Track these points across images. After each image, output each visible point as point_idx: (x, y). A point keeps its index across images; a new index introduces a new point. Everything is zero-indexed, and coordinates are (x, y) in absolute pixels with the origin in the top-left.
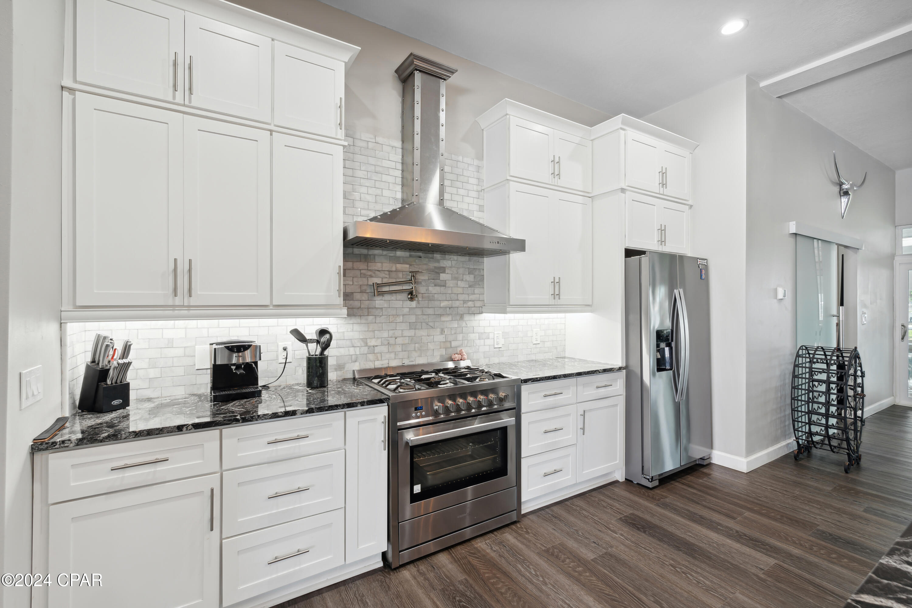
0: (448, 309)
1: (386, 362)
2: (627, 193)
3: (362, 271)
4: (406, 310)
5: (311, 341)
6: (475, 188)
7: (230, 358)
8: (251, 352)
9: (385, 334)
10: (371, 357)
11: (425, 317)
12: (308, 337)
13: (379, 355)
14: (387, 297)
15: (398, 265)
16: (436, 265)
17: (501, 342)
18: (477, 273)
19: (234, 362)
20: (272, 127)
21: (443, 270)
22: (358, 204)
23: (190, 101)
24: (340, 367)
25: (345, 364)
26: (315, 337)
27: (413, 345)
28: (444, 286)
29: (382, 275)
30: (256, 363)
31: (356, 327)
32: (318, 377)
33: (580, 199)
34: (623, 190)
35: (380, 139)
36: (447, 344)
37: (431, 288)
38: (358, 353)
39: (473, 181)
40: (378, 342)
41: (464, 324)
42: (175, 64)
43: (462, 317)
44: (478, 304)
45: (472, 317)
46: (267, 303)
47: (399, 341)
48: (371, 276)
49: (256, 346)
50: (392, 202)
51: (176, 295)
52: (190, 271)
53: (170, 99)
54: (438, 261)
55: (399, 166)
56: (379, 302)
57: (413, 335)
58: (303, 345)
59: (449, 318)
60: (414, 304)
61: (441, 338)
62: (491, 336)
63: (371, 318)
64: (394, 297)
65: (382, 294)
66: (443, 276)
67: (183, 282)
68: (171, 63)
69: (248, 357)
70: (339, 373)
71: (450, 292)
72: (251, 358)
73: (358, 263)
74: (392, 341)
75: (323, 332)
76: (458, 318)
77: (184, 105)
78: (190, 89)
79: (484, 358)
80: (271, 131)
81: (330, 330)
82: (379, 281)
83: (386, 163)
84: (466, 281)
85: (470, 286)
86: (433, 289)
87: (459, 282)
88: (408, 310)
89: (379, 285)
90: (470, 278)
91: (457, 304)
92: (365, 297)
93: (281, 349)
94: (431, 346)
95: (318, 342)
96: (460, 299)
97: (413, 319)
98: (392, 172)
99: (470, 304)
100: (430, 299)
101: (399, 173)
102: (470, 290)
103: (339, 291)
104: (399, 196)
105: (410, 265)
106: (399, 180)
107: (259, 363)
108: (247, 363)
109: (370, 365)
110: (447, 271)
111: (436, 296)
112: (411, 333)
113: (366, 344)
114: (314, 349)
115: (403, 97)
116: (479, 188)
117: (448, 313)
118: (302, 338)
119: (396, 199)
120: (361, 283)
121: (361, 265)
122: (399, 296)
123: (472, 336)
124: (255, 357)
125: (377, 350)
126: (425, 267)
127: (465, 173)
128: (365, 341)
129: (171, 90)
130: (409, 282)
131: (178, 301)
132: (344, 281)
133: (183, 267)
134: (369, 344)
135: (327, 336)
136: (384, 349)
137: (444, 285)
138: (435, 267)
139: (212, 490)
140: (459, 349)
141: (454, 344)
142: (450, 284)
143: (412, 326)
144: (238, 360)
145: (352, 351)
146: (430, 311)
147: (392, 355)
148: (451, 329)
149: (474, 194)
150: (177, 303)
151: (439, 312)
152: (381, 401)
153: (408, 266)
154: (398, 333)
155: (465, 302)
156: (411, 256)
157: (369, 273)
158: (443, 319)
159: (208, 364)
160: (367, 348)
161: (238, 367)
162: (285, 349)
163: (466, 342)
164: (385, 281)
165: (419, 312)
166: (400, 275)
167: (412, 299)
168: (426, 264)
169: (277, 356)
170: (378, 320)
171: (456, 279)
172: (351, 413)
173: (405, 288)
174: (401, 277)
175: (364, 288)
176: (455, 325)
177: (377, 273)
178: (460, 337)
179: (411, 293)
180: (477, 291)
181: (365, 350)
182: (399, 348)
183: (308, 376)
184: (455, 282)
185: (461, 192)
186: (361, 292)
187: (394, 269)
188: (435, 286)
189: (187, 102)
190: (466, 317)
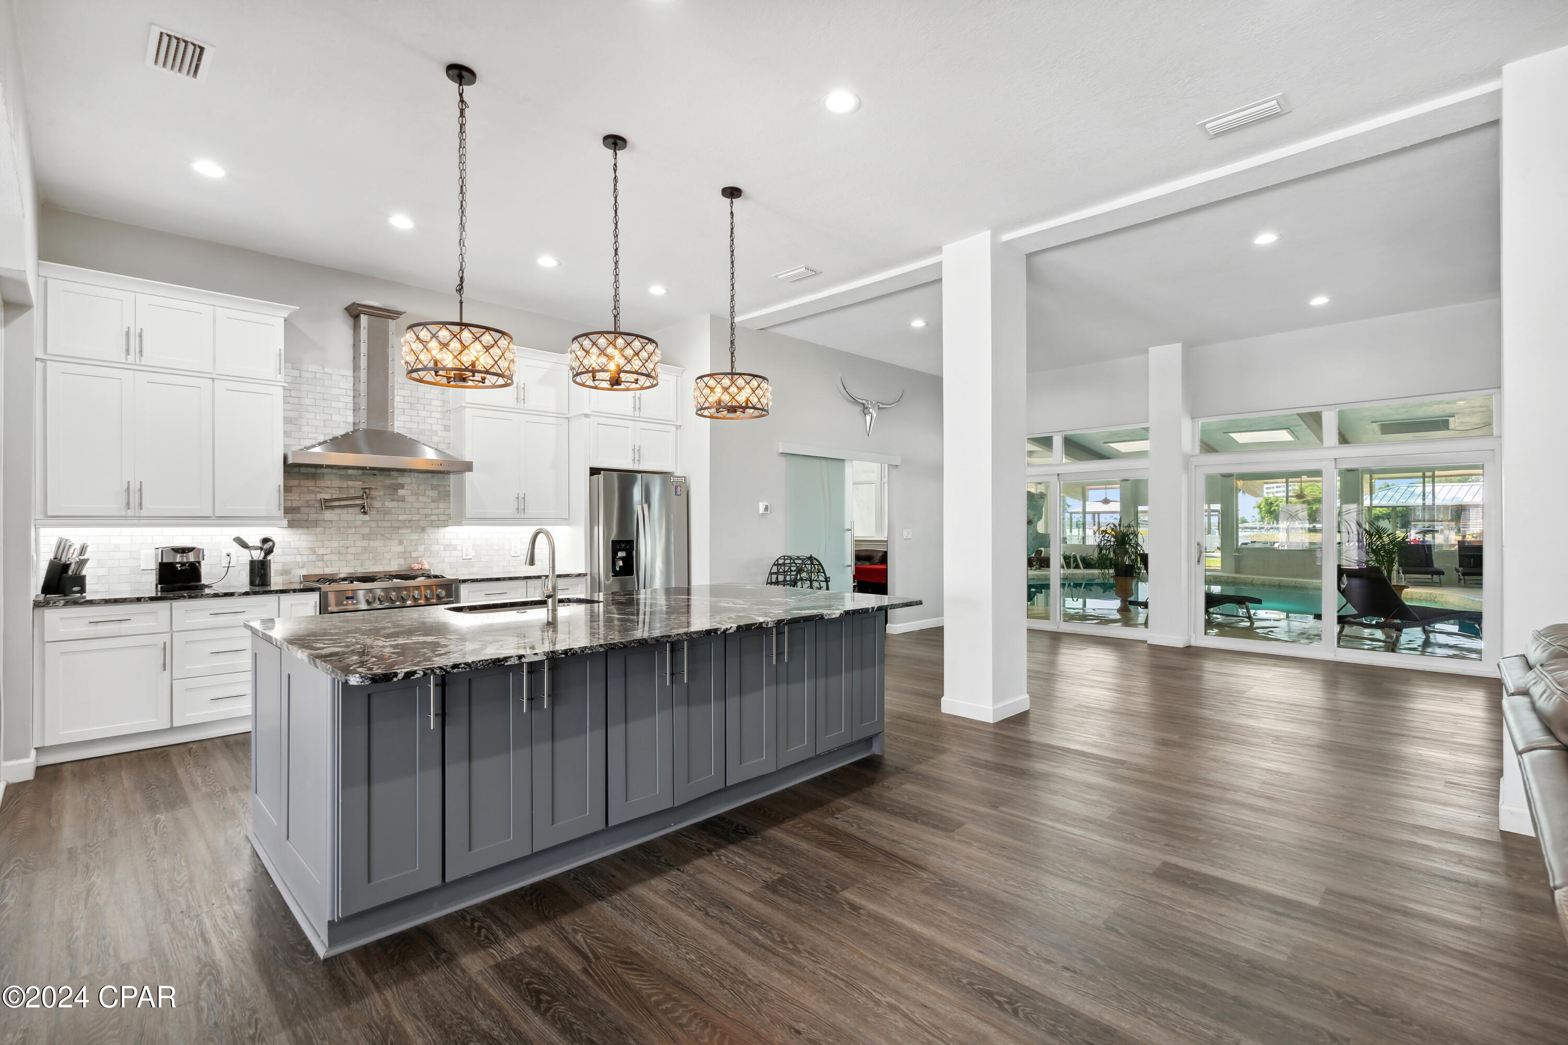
0: (407, 522)
1: (337, 568)
2: (592, 417)
3: (310, 488)
4: (358, 523)
5: (255, 548)
6: (439, 409)
7: (175, 558)
8: (194, 554)
9: (336, 544)
10: (320, 564)
11: (380, 529)
12: (250, 545)
13: (329, 563)
14: (337, 511)
15: (349, 482)
16: (394, 481)
17: (471, 554)
18: (441, 488)
19: (178, 561)
20: (214, 376)
21: (402, 486)
22: (305, 429)
23: (140, 361)
24: (285, 572)
25: (291, 569)
26: (259, 545)
27: (367, 555)
28: (404, 501)
29: (332, 491)
30: (199, 562)
31: (304, 537)
32: (260, 577)
33: (553, 420)
34: (587, 416)
35: (328, 370)
36: (405, 554)
37: (386, 503)
38: (305, 560)
39: (438, 403)
40: (328, 551)
41: (426, 536)
42: (128, 334)
43: (423, 529)
44: (442, 518)
45: (436, 530)
46: (211, 515)
47: (350, 550)
48: (320, 492)
49: (199, 550)
50: (342, 425)
51: (129, 508)
52: (141, 489)
53: (124, 361)
54: (396, 478)
55: (351, 393)
56: (328, 515)
57: (367, 545)
58: (246, 551)
59: (409, 530)
60: (367, 517)
61: (400, 549)
62: (459, 548)
63: (319, 530)
64: (345, 511)
65: (332, 507)
66: (401, 492)
67: (134, 499)
68: (124, 333)
69: (191, 557)
70: (285, 577)
71: (409, 506)
72: (195, 558)
73: (306, 481)
74: (343, 550)
75: (265, 540)
76: (419, 530)
77: (135, 364)
78: (141, 352)
79: (451, 568)
80: (213, 379)
81: (273, 538)
82: (328, 496)
83: (334, 391)
84: (429, 496)
85: (433, 501)
86: (389, 504)
87: (421, 498)
88: (361, 522)
89: (326, 500)
90: (434, 494)
91: (416, 517)
92: (313, 510)
93: (224, 554)
94: (387, 556)
95: (261, 549)
96: (421, 512)
97: (366, 531)
98: (342, 399)
99: (434, 518)
100: (387, 512)
101: (351, 399)
102: (433, 505)
103: (280, 505)
104: (351, 419)
105: (364, 482)
106: (351, 406)
107: (202, 562)
108: (191, 562)
109: (318, 571)
110: (406, 487)
111: (393, 510)
112: (365, 543)
113: (315, 553)
114: (258, 555)
115: (354, 332)
116: (445, 409)
117: (407, 525)
118: (245, 545)
119: (347, 423)
120: (308, 498)
121: (310, 483)
122: (351, 510)
123: (435, 548)
124: (199, 557)
125: (326, 558)
126: (379, 484)
127: (427, 396)
128: (313, 550)
129: (124, 354)
130: (361, 498)
131: (130, 513)
132: (285, 496)
133: (134, 487)
134: (318, 552)
135: (270, 544)
136: (334, 557)
137: (402, 499)
138: (392, 484)
139: (165, 643)
140: (420, 559)
141: (414, 554)
142: (410, 499)
143: (365, 537)
144: (182, 559)
145: (299, 558)
146: (387, 524)
147: (344, 563)
148: (411, 540)
149: (438, 415)
150: (129, 514)
151: (398, 524)
152: (312, 590)
153: (361, 483)
154: (349, 543)
155: (426, 516)
156: (364, 474)
157: (318, 490)
158: (401, 531)
159: (153, 565)
160: (315, 556)
161: (183, 564)
162: (228, 555)
163: (429, 553)
164: (335, 496)
165: (373, 525)
166: (352, 491)
167: (365, 513)
168: (381, 481)
169: (221, 561)
170: (327, 531)
171: (418, 494)
172: (283, 597)
173: (357, 502)
174: (352, 493)
175: (311, 503)
176: (415, 536)
177: (325, 490)
178: (422, 548)
179: (364, 507)
180: (441, 505)
181: (313, 558)
182: (350, 557)
183: (251, 576)
184: (416, 497)
185: (423, 413)
186: (309, 506)
187: (345, 485)
188: (392, 500)
189: (137, 362)
190: (429, 530)
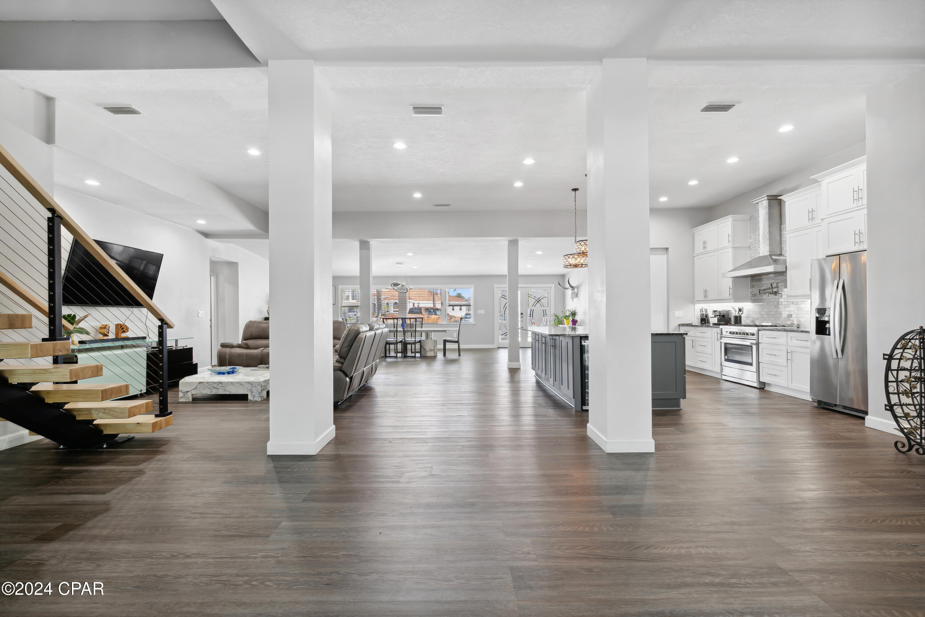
2: (825, 220)
3: (759, 285)
9: (766, 310)
10: (762, 319)
14: (767, 295)
15: (770, 281)
25: (754, 320)
27: (776, 315)
31: (757, 307)
40: (764, 313)
47: (771, 313)
63: (761, 303)
65: (763, 294)
86: (783, 290)
88: (774, 299)
89: (763, 290)
92: (760, 295)
94: (783, 316)
97: (776, 303)
112: (776, 310)
121: (758, 283)
125: (764, 316)
126: (781, 280)
130: (771, 288)
143: (775, 307)
145: (756, 316)
147: (769, 319)
153: (774, 281)
154: (771, 309)
156: (775, 276)
157: (761, 286)
167: (776, 295)
170: (764, 304)
177: (764, 285)
179: (776, 292)
181: (760, 316)
182: (771, 316)
